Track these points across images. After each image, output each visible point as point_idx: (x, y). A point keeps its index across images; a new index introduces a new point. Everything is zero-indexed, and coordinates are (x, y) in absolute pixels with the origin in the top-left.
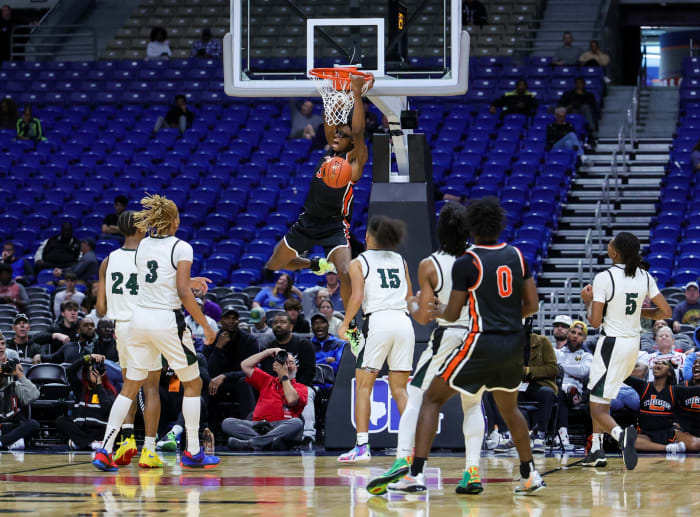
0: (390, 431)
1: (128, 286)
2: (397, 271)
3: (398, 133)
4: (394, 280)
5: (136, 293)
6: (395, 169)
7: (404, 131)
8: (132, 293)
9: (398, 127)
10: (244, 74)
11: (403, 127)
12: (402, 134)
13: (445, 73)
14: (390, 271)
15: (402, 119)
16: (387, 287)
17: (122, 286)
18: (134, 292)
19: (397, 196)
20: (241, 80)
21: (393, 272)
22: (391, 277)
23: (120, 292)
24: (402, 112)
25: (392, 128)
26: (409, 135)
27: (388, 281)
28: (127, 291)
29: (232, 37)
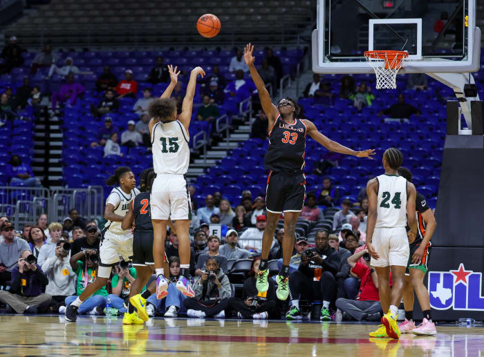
0: (454, 309)
1: (393, 202)
2: (177, 139)
3: (463, 100)
4: (173, 146)
5: (399, 207)
6: (464, 125)
7: (467, 98)
8: (396, 207)
9: (463, 96)
10: (326, 58)
11: (467, 96)
12: (466, 100)
13: (464, 57)
14: (170, 140)
15: (465, 90)
16: (166, 151)
17: (389, 202)
18: (398, 207)
19: (462, 144)
20: (324, 62)
21: (173, 141)
22: (171, 143)
23: (388, 206)
24: (465, 85)
25: (458, 96)
26: (472, 102)
27: (168, 147)
28: (392, 206)
29: (317, 32)
